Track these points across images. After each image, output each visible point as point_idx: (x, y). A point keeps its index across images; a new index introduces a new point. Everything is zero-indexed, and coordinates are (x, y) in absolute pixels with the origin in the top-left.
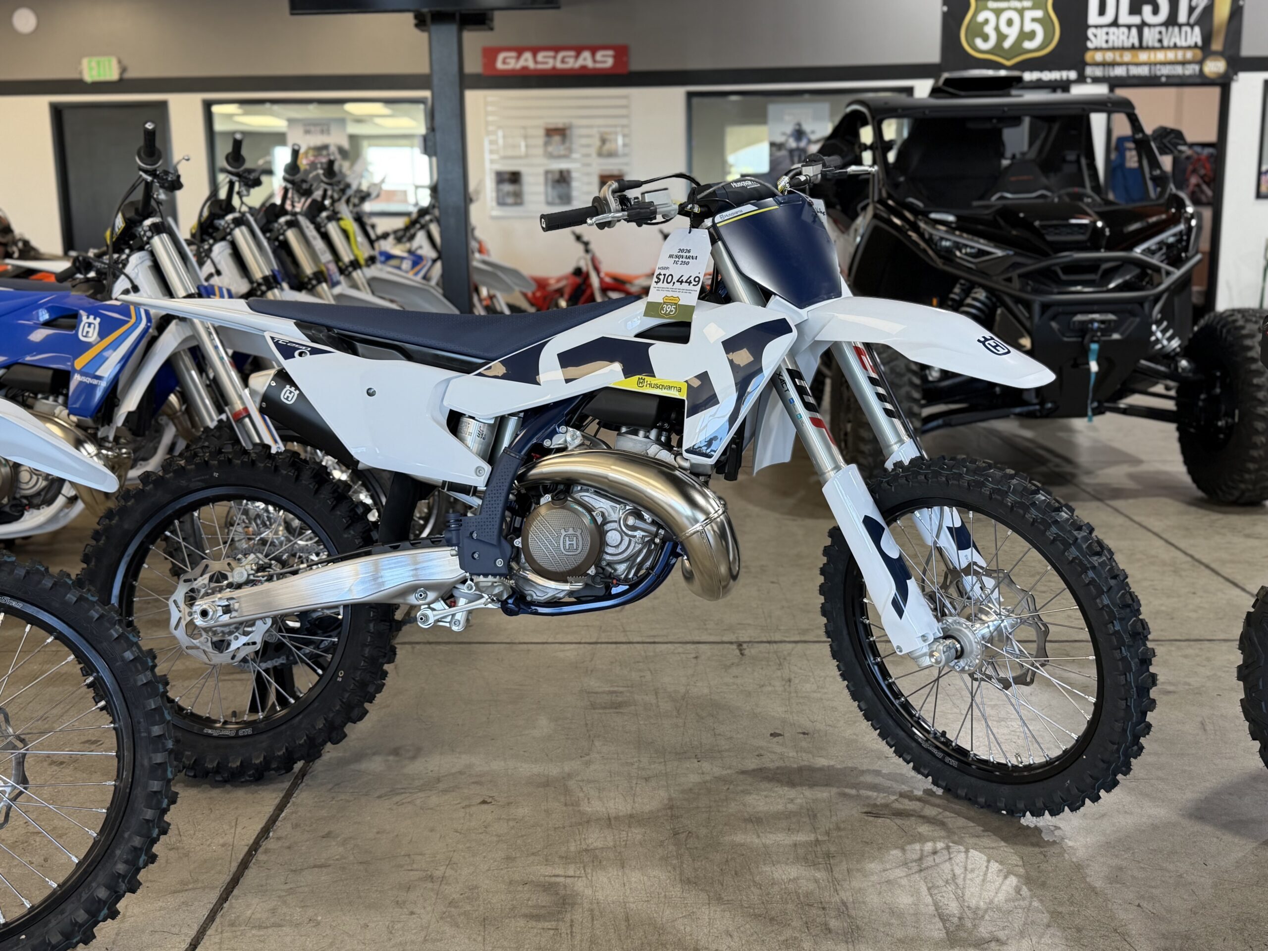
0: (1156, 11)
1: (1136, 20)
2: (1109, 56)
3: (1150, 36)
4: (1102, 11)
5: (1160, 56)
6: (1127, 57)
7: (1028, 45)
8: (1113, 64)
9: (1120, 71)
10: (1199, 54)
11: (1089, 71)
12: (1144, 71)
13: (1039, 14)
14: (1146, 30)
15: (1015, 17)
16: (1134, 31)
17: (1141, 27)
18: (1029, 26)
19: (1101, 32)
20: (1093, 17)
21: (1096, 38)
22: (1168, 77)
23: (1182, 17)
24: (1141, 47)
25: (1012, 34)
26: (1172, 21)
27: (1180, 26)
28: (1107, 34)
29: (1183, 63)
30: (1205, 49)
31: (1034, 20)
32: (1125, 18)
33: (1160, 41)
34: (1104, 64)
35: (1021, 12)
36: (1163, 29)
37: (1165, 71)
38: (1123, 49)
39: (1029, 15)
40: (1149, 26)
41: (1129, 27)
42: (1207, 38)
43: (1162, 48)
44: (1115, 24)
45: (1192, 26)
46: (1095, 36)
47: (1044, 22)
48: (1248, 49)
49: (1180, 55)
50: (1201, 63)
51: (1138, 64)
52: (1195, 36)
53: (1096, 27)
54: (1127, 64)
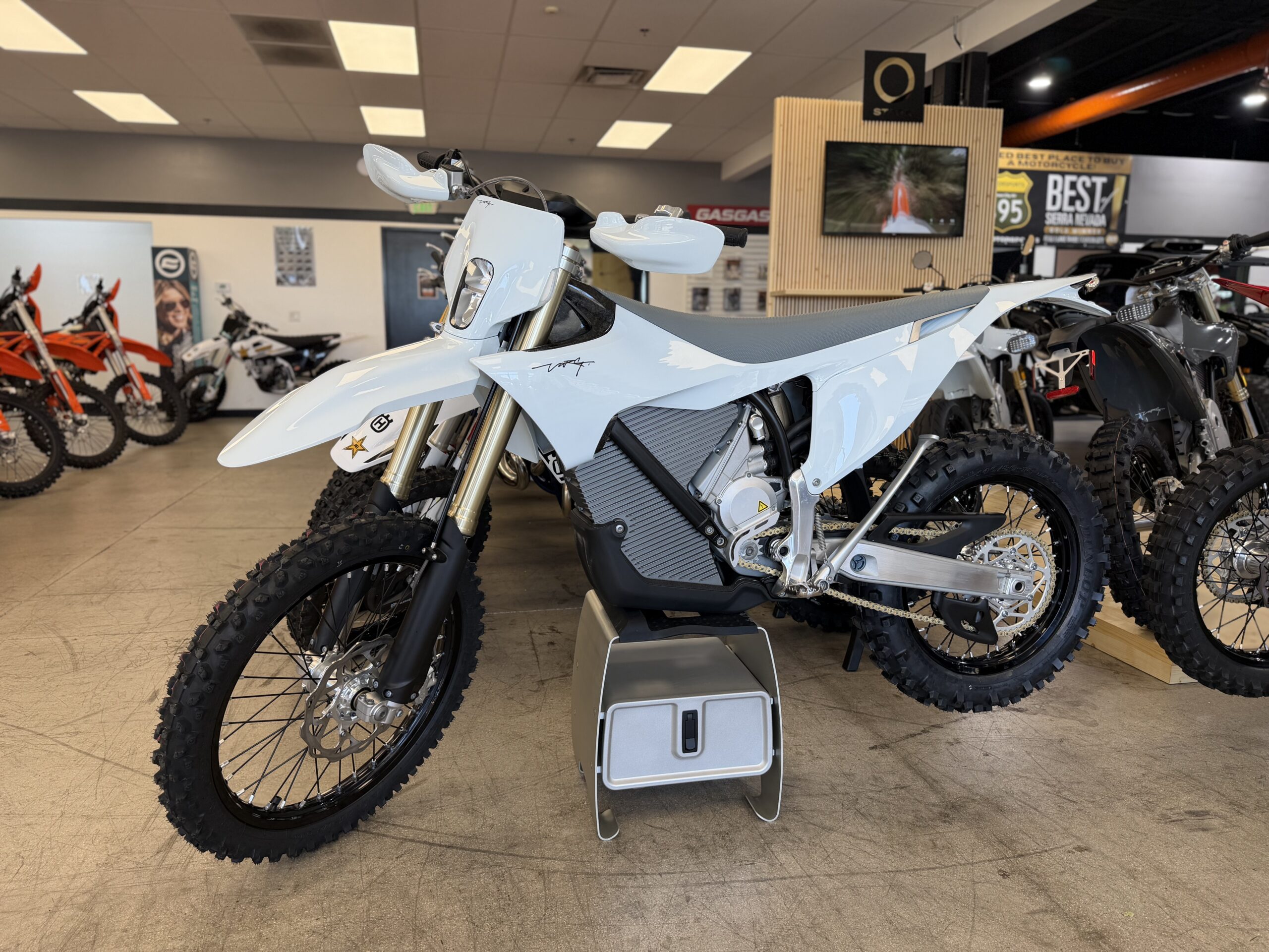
0: (1083, 204)
1: (1071, 209)
2: (1057, 230)
3: (1079, 219)
4: (1054, 202)
5: (1084, 231)
6: (1066, 231)
7: (1014, 221)
8: (1059, 235)
9: (1062, 239)
10: (1104, 231)
11: (1046, 238)
12: (1074, 240)
13: (1019, 202)
14: (1077, 216)
15: (1006, 202)
16: (1071, 216)
17: (1075, 213)
18: (1015, 209)
19: (1053, 215)
20: (1049, 206)
21: (1050, 219)
22: (1088, 244)
23: (1096, 208)
24: (1074, 226)
25: (1005, 213)
26: (1090, 211)
27: (1095, 214)
28: (1056, 216)
29: (1096, 236)
30: (1107, 229)
31: (1017, 206)
32: (1066, 208)
33: (1084, 222)
34: (1054, 235)
35: (1010, 200)
36: (1086, 215)
37: (1086, 240)
38: (1064, 226)
39: (1015, 202)
40: (1080, 213)
41: (1068, 213)
42: (1109, 221)
43: (1085, 227)
44: (1061, 211)
45: (1100, 214)
46: (1050, 217)
47: (1023, 207)
48: (1130, 230)
49: (1094, 231)
50: (1105, 236)
51: (1072, 235)
52: (1102, 220)
53: (1052, 212)
54: (1066, 235)
